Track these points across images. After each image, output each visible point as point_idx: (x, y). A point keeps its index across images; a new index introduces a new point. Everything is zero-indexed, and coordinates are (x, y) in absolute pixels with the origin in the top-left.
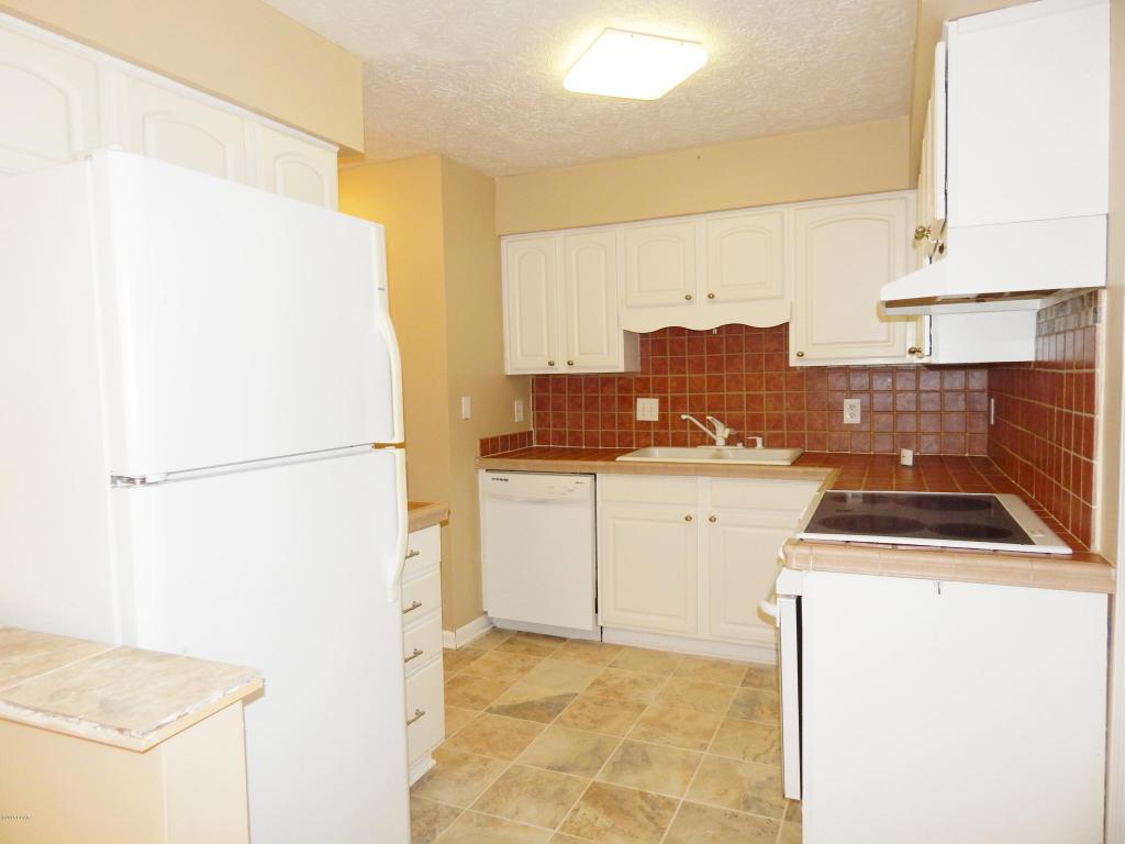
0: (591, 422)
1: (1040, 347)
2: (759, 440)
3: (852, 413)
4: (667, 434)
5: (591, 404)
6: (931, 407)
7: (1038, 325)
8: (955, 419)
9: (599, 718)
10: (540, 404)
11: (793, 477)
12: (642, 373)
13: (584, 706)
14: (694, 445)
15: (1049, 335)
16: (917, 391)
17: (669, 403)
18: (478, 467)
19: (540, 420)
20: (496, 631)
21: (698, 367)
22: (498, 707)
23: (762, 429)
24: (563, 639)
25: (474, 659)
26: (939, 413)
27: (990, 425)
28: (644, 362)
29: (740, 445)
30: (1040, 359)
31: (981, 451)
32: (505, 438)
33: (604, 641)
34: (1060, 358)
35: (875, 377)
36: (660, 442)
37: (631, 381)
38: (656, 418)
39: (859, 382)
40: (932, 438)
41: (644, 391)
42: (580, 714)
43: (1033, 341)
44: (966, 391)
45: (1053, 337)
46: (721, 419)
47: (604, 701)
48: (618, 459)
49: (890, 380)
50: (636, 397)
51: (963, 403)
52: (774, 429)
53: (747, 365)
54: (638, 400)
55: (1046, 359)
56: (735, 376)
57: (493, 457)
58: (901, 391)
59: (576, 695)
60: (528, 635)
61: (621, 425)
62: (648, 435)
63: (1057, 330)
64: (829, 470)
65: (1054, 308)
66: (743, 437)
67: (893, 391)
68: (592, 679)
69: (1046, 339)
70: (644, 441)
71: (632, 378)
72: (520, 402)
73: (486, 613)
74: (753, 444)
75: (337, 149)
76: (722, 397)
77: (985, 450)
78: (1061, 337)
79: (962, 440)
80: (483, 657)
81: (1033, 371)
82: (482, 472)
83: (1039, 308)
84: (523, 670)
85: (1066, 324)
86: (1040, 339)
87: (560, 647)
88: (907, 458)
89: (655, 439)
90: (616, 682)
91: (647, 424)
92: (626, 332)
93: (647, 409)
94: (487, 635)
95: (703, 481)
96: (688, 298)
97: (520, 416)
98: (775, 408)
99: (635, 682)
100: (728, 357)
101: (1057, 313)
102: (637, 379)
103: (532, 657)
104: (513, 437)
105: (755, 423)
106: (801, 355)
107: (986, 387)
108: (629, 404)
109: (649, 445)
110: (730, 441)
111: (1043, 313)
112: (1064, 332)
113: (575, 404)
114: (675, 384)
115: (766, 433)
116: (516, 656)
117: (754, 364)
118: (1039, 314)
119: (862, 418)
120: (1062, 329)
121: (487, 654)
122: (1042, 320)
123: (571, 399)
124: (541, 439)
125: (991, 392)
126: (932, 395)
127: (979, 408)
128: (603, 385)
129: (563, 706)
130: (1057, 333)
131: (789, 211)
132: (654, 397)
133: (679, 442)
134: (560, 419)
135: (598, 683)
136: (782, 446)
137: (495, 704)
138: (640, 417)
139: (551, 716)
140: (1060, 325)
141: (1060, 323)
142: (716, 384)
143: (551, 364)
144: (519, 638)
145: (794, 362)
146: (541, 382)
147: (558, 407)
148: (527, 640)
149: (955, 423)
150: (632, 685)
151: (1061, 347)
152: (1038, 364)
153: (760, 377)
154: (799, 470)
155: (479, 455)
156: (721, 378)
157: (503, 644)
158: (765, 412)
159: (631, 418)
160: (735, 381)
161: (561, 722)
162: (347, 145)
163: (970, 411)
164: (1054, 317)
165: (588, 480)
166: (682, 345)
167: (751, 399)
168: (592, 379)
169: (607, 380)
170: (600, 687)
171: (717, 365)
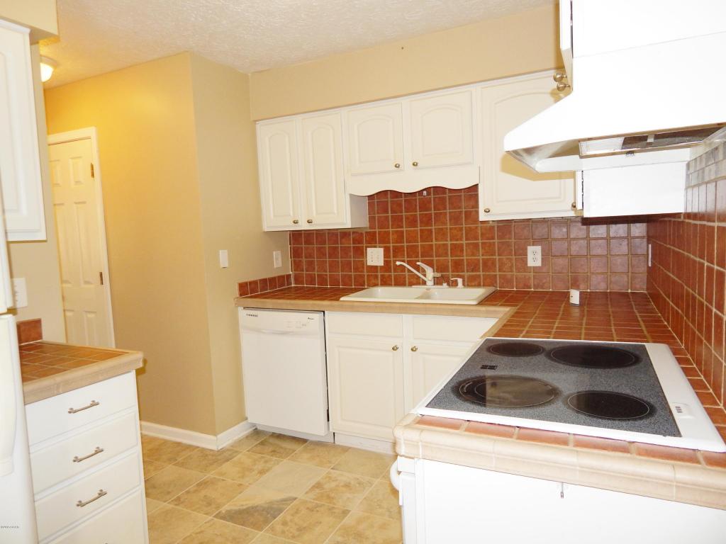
0: (333, 266)
1: (690, 198)
2: (460, 281)
3: (534, 257)
4: (390, 276)
5: (333, 252)
6: (599, 251)
7: (688, 176)
8: (619, 260)
9: (305, 525)
10: (296, 253)
11: (477, 315)
12: (370, 228)
13: (297, 512)
14: (411, 284)
15: (698, 185)
16: (588, 238)
17: (391, 251)
18: (237, 305)
19: (297, 266)
20: (257, 432)
21: (412, 222)
22: (227, 511)
23: (463, 271)
24: (304, 441)
25: (228, 460)
26: (606, 256)
27: (648, 267)
28: (372, 219)
29: (445, 285)
30: (689, 210)
31: (641, 287)
32: (264, 281)
33: (336, 443)
34: (710, 208)
35: (553, 228)
36: (385, 282)
37: (362, 234)
38: (381, 263)
39: (541, 231)
40: (600, 277)
41: (372, 241)
42: (291, 521)
43: (683, 192)
44: (629, 237)
45: (703, 187)
46: (430, 264)
47: (317, 506)
48: (342, 299)
49: (565, 230)
50: (367, 247)
51: (626, 247)
52: (472, 271)
53: (450, 220)
54: (368, 249)
55: (695, 210)
56: (442, 229)
57: (251, 297)
58: (574, 239)
59: (295, 499)
60: (280, 437)
61: (356, 269)
62: (376, 277)
63: (707, 179)
64: (507, 309)
65: (704, 156)
66: (448, 278)
67: (568, 239)
68: (313, 482)
69: (696, 189)
70: (373, 281)
71: (364, 232)
72: (279, 252)
73: (247, 419)
74: (455, 284)
75: (28, 31)
76: (432, 246)
77: (645, 287)
78: (711, 187)
79: (626, 279)
80: (235, 459)
81: (683, 222)
82: (240, 309)
83: (688, 159)
84: (262, 472)
85: (716, 172)
86: (690, 191)
87: (299, 448)
88: (575, 297)
89: (382, 280)
90: (333, 485)
91: (375, 268)
92: (352, 196)
93: (375, 257)
94: (247, 437)
95: (407, 318)
96: (397, 166)
97: (279, 263)
98: (473, 254)
99: (347, 486)
100: (435, 214)
101: (707, 161)
102: (366, 232)
103: (274, 458)
104: (272, 280)
105: (458, 266)
106: (487, 211)
107: (645, 234)
108: (361, 253)
109: (376, 285)
110: (437, 282)
111: (692, 164)
112: (716, 181)
113: (321, 252)
114: (395, 236)
115: (466, 274)
116: (263, 457)
117: (456, 219)
118: (688, 165)
119: (542, 262)
120: (713, 177)
121: (239, 456)
122: (692, 170)
123: (319, 249)
124: (297, 281)
125: (650, 238)
126: (600, 241)
127: (639, 251)
128: (342, 238)
129: (280, 511)
130: (707, 183)
131: (476, 90)
132: (380, 247)
133: (400, 282)
134: (311, 264)
135: (318, 485)
136: (479, 285)
137: (223, 510)
138: (370, 263)
139: (266, 522)
140: (710, 173)
141: (710, 170)
142: (427, 236)
143: (296, 222)
144: (271, 440)
145: (483, 217)
146: (296, 236)
147: (309, 256)
148: (277, 442)
149: (620, 264)
150: (344, 489)
151: (711, 197)
152: (688, 215)
153: (461, 229)
154: (483, 308)
155: (238, 296)
156: (431, 231)
157: (256, 446)
158: (465, 258)
159: (363, 263)
160: (442, 233)
161: (273, 529)
162: (37, 27)
163: (632, 254)
164: (703, 165)
165: (318, 316)
166: (400, 205)
167: (454, 247)
168: (333, 233)
169: (344, 233)
170: (317, 491)
171: (427, 220)
